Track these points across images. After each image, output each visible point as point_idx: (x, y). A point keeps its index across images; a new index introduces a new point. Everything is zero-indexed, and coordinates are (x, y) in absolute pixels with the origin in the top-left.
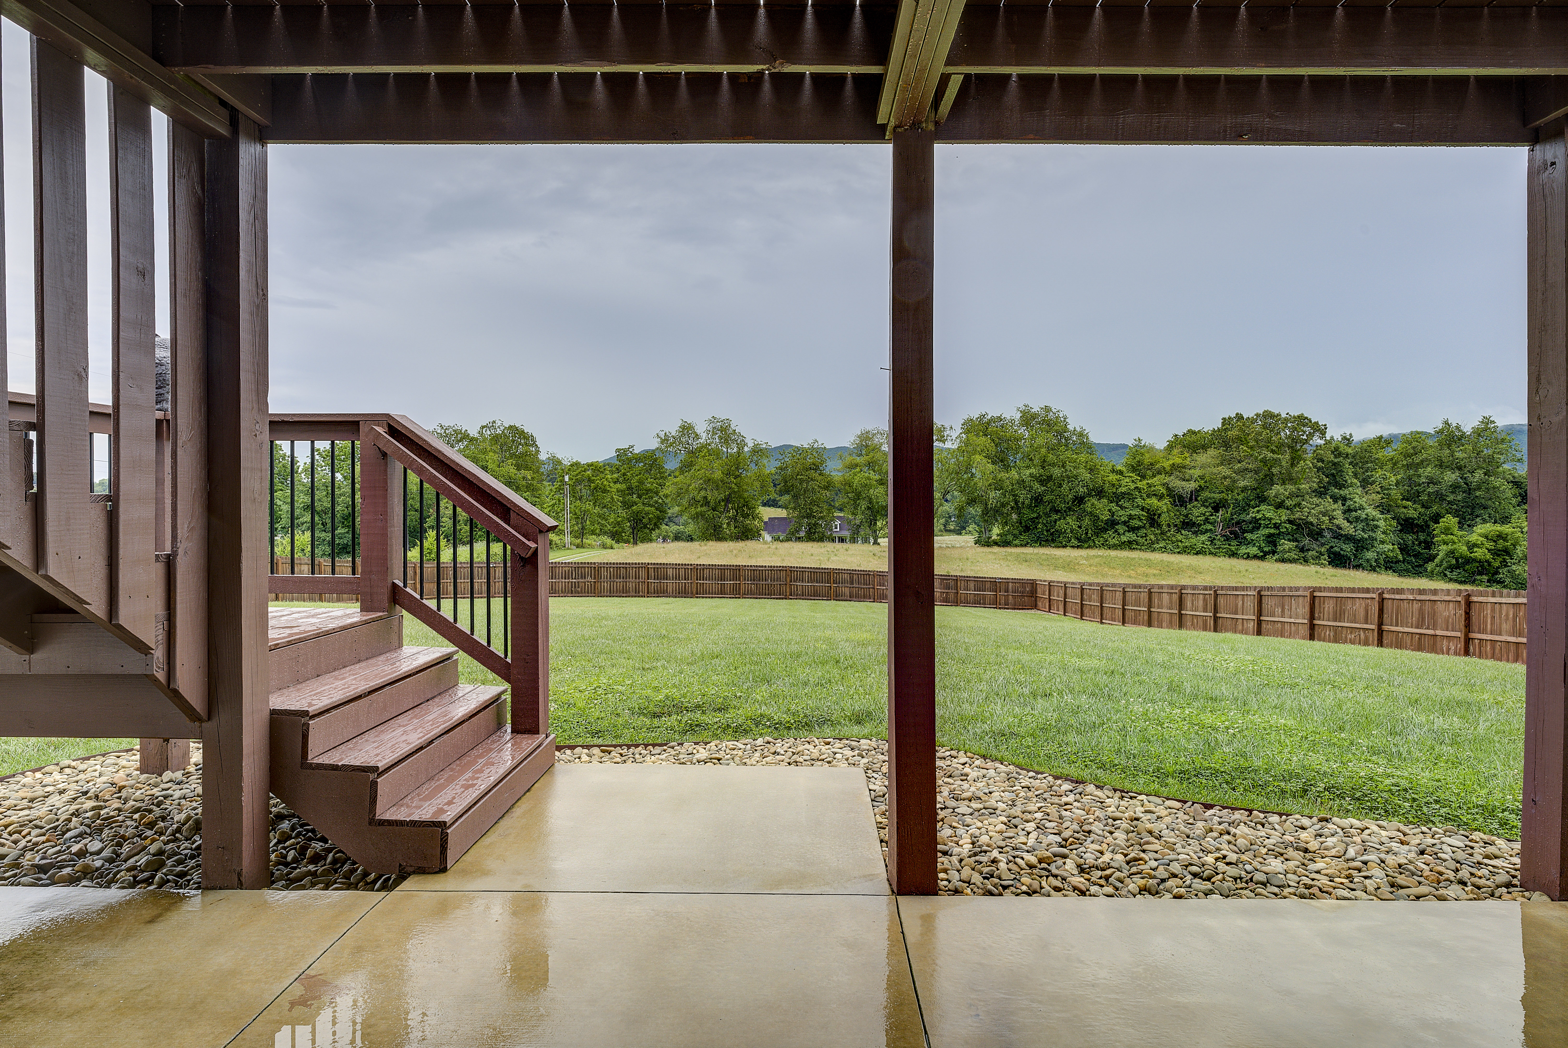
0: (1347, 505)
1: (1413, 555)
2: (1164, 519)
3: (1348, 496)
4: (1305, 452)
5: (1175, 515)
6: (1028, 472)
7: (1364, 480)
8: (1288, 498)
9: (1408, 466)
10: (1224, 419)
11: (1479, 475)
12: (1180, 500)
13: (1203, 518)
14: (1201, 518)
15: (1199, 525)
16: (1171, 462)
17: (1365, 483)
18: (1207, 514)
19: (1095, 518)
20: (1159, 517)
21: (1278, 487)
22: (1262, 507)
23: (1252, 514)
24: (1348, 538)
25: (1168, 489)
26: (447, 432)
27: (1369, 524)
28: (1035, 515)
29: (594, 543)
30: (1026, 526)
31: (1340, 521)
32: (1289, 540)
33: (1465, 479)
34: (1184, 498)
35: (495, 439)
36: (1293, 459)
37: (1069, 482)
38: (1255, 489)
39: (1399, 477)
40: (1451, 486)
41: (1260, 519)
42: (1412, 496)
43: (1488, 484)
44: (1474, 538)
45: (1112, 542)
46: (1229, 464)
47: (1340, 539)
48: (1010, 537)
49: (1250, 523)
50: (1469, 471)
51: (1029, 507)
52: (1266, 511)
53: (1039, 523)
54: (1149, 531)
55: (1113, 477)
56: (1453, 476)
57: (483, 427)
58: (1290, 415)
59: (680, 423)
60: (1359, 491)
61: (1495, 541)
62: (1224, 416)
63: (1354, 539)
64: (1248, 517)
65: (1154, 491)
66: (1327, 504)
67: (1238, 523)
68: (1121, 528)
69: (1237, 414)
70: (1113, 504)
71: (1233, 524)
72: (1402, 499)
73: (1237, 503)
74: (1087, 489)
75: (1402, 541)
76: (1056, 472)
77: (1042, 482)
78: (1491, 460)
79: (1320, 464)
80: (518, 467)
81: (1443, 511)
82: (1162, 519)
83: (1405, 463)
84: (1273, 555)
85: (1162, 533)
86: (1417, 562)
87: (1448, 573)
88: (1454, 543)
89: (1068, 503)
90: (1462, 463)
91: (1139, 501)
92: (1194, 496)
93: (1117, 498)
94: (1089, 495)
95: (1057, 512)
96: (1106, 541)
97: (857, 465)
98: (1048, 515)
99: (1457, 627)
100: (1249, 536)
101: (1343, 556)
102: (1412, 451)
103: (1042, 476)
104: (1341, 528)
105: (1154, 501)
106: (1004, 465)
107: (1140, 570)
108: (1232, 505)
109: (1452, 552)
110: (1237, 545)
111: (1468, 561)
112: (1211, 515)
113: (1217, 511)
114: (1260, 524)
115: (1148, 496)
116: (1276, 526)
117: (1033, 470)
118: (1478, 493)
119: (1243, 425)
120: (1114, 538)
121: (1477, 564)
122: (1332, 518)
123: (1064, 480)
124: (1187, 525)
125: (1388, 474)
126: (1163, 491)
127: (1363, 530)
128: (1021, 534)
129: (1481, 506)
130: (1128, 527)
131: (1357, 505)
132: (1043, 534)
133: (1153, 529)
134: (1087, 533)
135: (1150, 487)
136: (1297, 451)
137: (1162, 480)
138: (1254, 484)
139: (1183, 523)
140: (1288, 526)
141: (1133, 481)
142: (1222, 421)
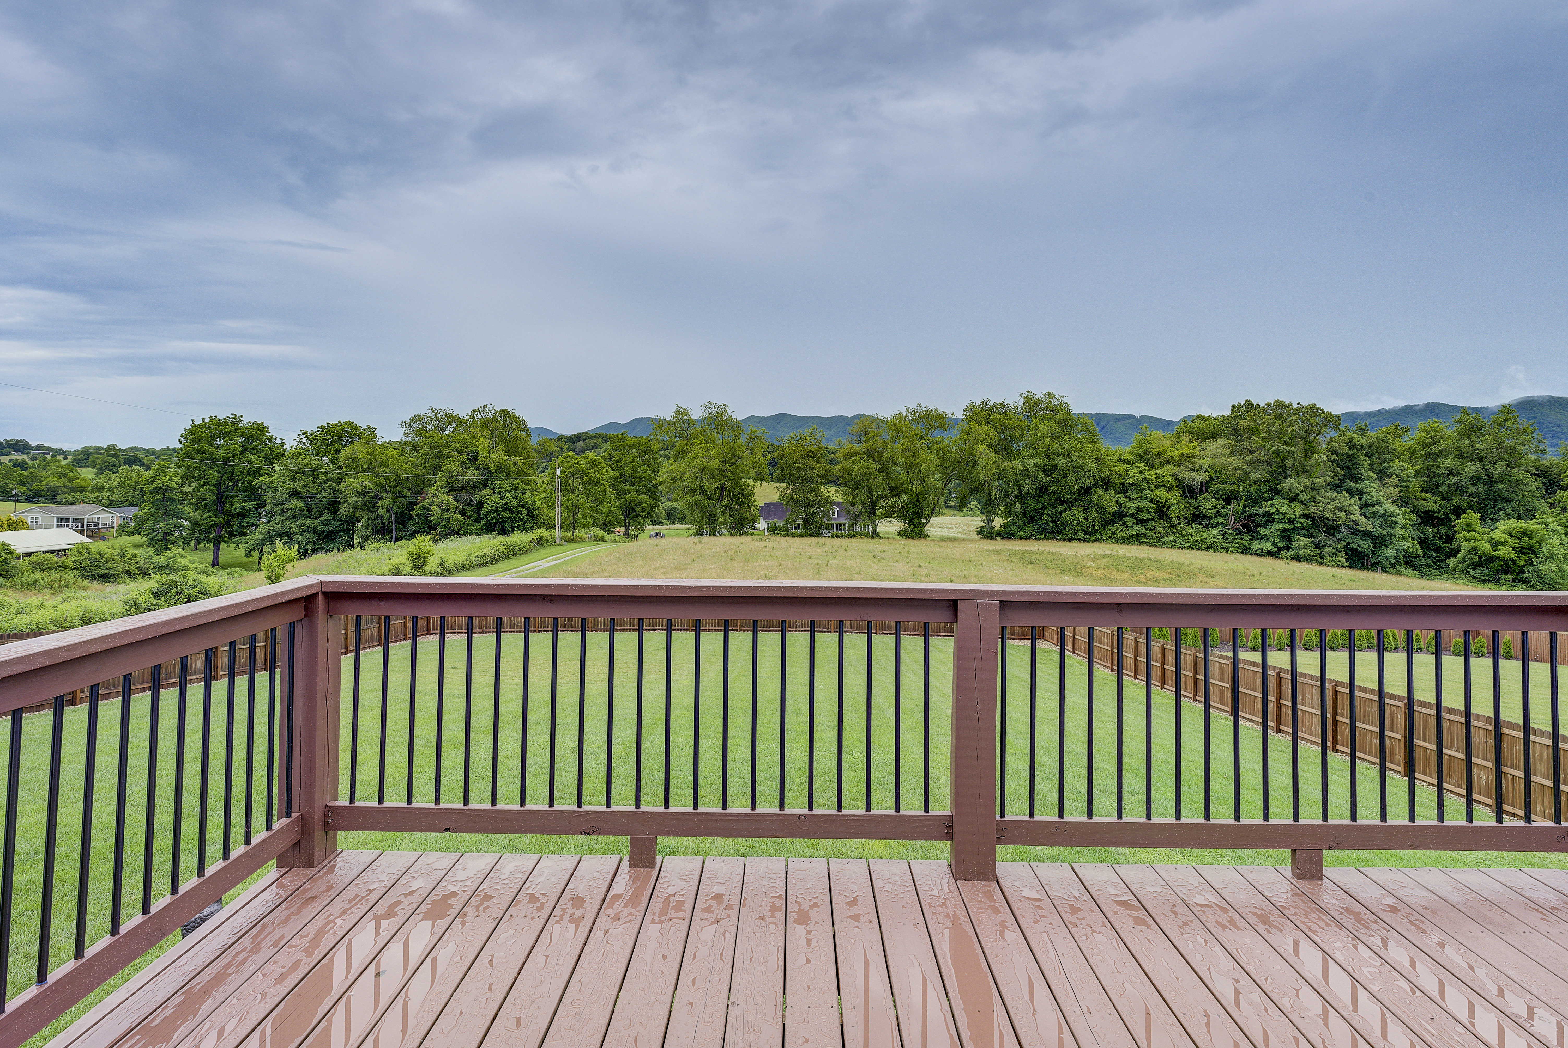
0: (1364, 499)
1: (1434, 550)
2: (1174, 512)
3: (1365, 490)
4: (1318, 443)
5: (1185, 507)
6: (1032, 462)
7: (1381, 471)
8: (1302, 492)
9: (1426, 457)
10: (1233, 406)
11: (1500, 467)
12: (1189, 491)
13: (1214, 511)
14: (1212, 511)
15: (1210, 518)
16: (1180, 452)
17: (1383, 475)
18: (1218, 506)
19: (1102, 511)
20: (1168, 509)
21: (1292, 480)
22: (1276, 501)
23: (1265, 507)
24: (1365, 534)
25: (1177, 480)
26: (438, 415)
27: (1387, 520)
28: (1039, 506)
29: (585, 535)
30: (1030, 516)
31: (1357, 517)
32: (1304, 536)
33: (1487, 470)
34: (1194, 489)
35: (486, 424)
36: (1306, 450)
37: (1074, 473)
38: (1268, 481)
39: (1417, 468)
40: (1472, 478)
41: (1274, 513)
42: (1431, 488)
43: (1510, 476)
44: (1497, 535)
45: (1120, 535)
46: (1240, 455)
47: (1357, 535)
48: (1014, 529)
49: (1263, 516)
50: (1490, 463)
51: (1033, 497)
52: (1280, 505)
53: (1043, 514)
54: (1158, 523)
55: (1120, 467)
56: (1474, 468)
57: (474, 411)
58: (1301, 405)
59: (674, 408)
60: (1377, 484)
61: (1519, 538)
62: (1234, 404)
63: (1372, 535)
64: (1261, 511)
65: (1163, 482)
66: (1343, 499)
67: (1250, 516)
68: (1129, 521)
69: (1246, 401)
70: (1121, 496)
71: (1245, 517)
72: (1422, 491)
73: (1249, 496)
74: (1094, 479)
75: (1422, 535)
76: (1062, 462)
77: (1047, 472)
78: (1513, 451)
79: (1334, 457)
80: (509, 453)
81: (1465, 505)
82: (1171, 511)
83: (1423, 453)
84: (1288, 551)
85: (1171, 526)
86: (1438, 556)
87: (1471, 571)
88: (1476, 540)
89: (1074, 494)
90: (1483, 454)
91: (1147, 492)
92: (1204, 487)
93: (1124, 489)
94: (1096, 485)
95: (1062, 502)
96: (1114, 534)
97: (856, 453)
98: (1053, 506)
99: (1489, 756)
100: (1262, 530)
101: (1361, 553)
102: (1430, 441)
103: (1046, 465)
104: (1358, 524)
105: (1162, 493)
106: (1008, 453)
107: (1150, 574)
108: (1244, 497)
109: (1475, 549)
110: (1250, 539)
111: (1492, 559)
112: (1222, 508)
113: (1228, 503)
114: (1274, 519)
115: (1157, 487)
116: (1291, 521)
117: (1037, 460)
118: (1500, 486)
119: (1254, 415)
120: (1121, 530)
121: (1502, 563)
122: (1348, 514)
123: (1069, 470)
124: (1198, 517)
125: (1406, 466)
126: (1172, 481)
127: (1381, 526)
128: (1025, 525)
129: (1504, 499)
130: (1136, 519)
131: (1375, 500)
132: (1048, 526)
133: (1162, 522)
134: (1094, 526)
135: (1159, 477)
136: (1310, 442)
137: (1170, 470)
138: (1267, 476)
139: (1194, 515)
140: (1303, 520)
141: (1141, 472)
142: (1231, 408)
